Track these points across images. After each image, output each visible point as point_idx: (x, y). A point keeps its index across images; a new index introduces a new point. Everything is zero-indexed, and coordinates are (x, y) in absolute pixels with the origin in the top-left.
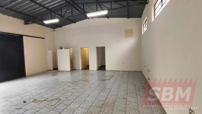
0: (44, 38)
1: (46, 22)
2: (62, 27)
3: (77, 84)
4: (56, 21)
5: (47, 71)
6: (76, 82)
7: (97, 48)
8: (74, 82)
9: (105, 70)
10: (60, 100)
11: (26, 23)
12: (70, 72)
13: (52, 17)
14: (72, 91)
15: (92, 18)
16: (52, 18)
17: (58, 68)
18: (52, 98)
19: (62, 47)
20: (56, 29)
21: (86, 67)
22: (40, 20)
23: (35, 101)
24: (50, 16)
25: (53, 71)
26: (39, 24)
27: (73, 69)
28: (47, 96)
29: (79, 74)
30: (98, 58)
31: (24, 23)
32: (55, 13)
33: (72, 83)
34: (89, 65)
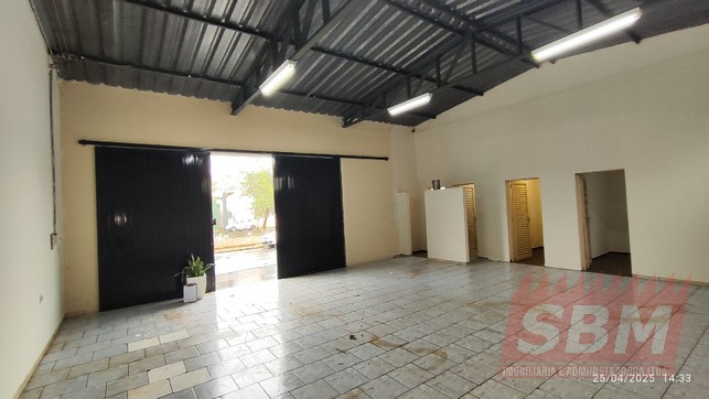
0: (386, 159)
1: (395, 111)
2: (438, 116)
3: (501, 315)
4: (423, 100)
5: (395, 257)
6: (494, 305)
7: (582, 177)
8: (488, 304)
9: (630, 275)
10: (445, 358)
11: (346, 124)
12: (469, 267)
13: (413, 90)
14: (485, 335)
15: (553, 61)
16: (410, 96)
17: (426, 252)
18: (421, 347)
19: (439, 181)
20: (418, 127)
21: (531, 254)
22: (378, 107)
23: (374, 340)
24: (405, 89)
25: (412, 258)
26: (374, 120)
27: (477, 257)
28: (405, 335)
29: (504, 279)
30: (587, 220)
31: (342, 122)
32: (418, 76)
33: (482, 309)
34: (542, 248)
